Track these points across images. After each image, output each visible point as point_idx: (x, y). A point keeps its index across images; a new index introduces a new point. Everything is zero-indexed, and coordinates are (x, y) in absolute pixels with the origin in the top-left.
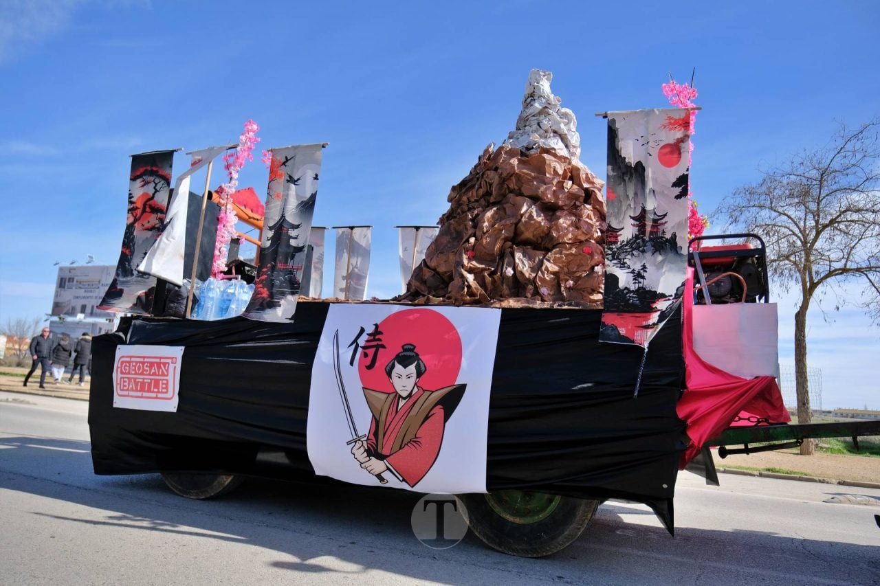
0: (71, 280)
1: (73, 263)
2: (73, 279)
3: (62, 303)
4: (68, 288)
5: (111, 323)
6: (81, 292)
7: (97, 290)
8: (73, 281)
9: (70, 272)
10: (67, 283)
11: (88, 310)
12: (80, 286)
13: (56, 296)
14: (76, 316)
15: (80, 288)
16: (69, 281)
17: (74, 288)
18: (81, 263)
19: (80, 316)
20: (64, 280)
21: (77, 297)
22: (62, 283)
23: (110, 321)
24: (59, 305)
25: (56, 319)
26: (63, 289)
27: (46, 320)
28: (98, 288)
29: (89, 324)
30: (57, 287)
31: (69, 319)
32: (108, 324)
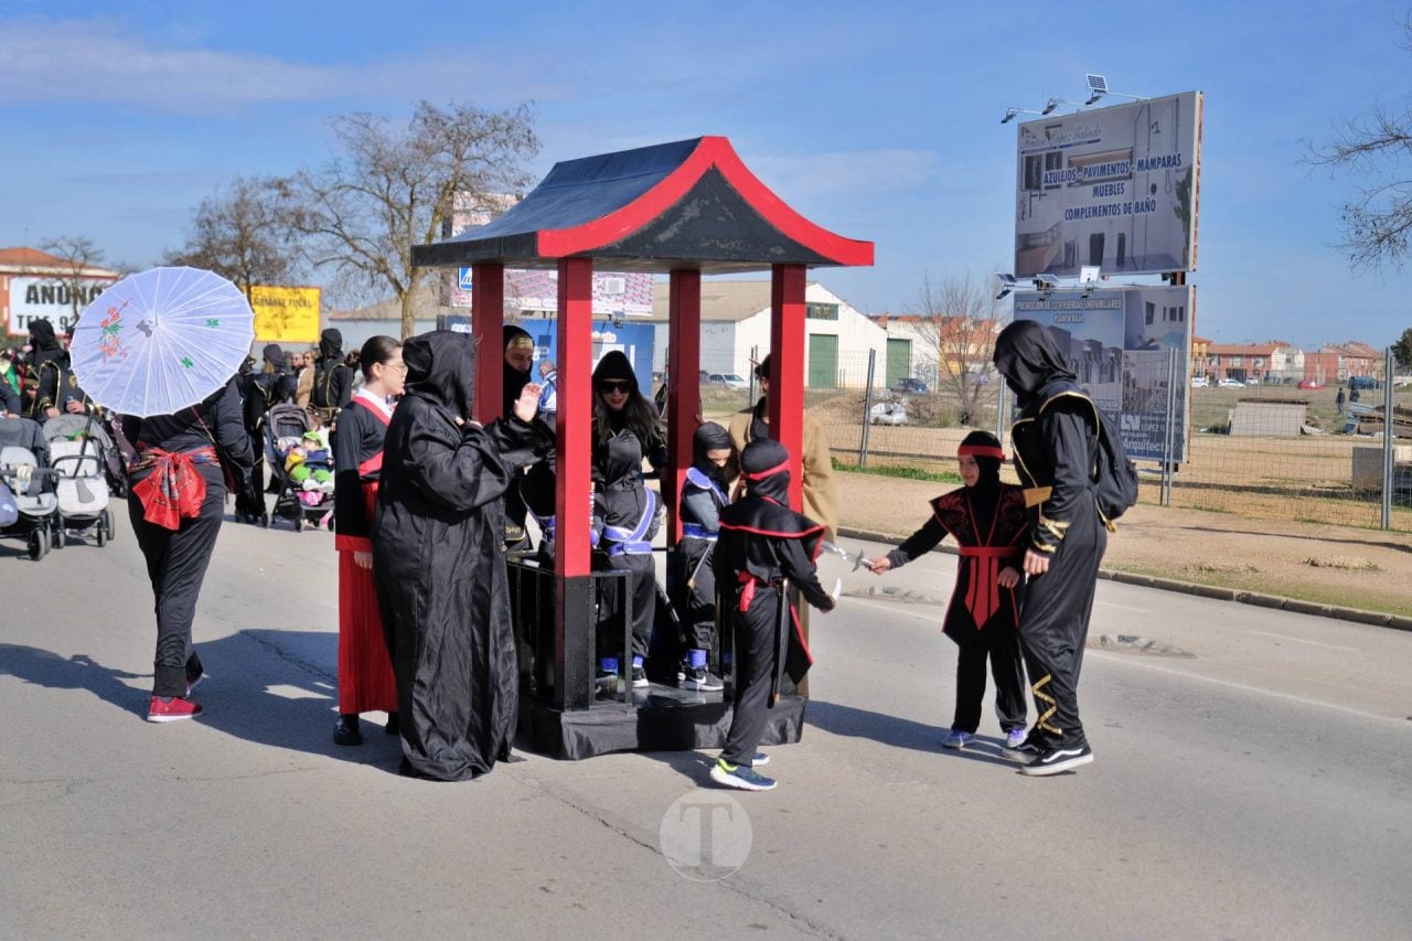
0: (1055, 163)
1: (1051, 108)
2: (1059, 156)
3: (1038, 235)
4: (1047, 188)
5: (1179, 286)
6: (1085, 197)
7: (1127, 184)
8: (1059, 166)
9: (1048, 135)
10: (1044, 172)
11: (1110, 251)
12: (1080, 175)
13: (1021, 216)
14: (1077, 273)
15: (1084, 183)
16: (1049, 167)
17: (1064, 184)
18: (1073, 104)
19: (1089, 274)
20: (1035, 163)
21: (1077, 213)
22: (1034, 174)
23: (1174, 283)
24: (1032, 242)
25: (1026, 285)
26: (1034, 193)
27: (1005, 293)
28: (1131, 176)
29: (1115, 294)
30: (1020, 189)
31: (1063, 283)
32: (1168, 291)
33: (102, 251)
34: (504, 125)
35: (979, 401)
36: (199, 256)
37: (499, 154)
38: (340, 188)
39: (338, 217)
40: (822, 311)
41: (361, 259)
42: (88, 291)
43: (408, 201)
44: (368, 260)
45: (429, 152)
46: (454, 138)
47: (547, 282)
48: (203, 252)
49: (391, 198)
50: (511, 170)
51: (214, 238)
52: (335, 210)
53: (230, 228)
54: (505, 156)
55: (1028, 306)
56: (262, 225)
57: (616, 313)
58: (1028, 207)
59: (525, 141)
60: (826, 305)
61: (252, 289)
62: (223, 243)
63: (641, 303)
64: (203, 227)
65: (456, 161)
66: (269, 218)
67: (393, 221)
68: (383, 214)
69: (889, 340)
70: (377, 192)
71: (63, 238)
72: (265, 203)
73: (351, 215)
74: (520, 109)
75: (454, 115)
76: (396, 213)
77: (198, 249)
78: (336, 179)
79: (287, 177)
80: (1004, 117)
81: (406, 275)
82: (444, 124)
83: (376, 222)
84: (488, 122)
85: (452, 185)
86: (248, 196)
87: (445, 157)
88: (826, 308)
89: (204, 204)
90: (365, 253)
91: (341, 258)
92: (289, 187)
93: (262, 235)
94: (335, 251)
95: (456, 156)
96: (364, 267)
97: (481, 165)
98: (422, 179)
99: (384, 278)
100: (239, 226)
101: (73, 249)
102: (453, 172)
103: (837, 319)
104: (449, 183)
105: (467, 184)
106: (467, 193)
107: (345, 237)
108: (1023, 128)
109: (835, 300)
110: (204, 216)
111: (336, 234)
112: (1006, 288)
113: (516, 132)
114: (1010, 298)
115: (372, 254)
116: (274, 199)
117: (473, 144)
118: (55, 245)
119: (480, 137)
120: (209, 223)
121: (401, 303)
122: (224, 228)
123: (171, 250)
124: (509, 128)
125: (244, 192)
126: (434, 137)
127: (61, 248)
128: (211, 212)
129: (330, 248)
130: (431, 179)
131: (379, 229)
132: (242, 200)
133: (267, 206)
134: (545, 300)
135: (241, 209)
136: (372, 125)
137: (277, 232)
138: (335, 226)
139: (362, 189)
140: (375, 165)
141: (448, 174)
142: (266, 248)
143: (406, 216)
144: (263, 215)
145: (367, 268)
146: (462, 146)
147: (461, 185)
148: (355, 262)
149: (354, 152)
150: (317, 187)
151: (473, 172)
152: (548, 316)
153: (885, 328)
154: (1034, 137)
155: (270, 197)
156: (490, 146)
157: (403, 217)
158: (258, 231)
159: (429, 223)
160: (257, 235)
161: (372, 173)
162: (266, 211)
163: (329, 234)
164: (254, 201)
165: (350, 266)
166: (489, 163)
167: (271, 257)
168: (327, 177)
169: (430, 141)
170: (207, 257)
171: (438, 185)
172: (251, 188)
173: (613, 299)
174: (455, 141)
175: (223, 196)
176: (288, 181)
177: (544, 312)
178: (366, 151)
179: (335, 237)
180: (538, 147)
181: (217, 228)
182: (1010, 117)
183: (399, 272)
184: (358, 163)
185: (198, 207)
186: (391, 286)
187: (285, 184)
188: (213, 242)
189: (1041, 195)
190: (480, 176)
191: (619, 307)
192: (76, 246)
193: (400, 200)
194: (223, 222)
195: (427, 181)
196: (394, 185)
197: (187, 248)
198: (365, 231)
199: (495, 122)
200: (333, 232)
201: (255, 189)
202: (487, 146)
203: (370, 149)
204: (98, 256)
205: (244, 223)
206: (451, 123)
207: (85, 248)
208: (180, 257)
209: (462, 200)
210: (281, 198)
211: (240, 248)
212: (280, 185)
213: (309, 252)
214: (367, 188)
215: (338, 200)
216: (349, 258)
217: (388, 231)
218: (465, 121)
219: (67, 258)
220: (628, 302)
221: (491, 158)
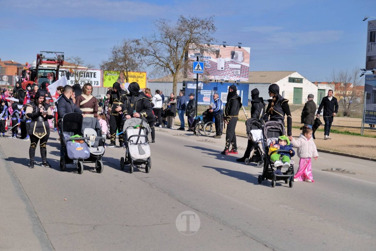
33: (84, 61)
34: (205, 23)
35: (350, 109)
36: (113, 63)
37: (204, 32)
38: (156, 42)
39: (155, 51)
40: (298, 80)
41: (162, 64)
42: (79, 73)
43: (176, 46)
44: (164, 64)
45: (183, 31)
46: (190, 27)
47: (216, 71)
48: (114, 61)
49: (171, 45)
50: (207, 36)
51: (117, 57)
52: (154, 49)
53: (122, 54)
54: (205, 32)
55: (370, 79)
56: (131, 53)
57: (237, 81)
58: (370, 48)
59: (211, 28)
60: (299, 79)
61: (128, 72)
62: (120, 58)
63: (245, 78)
64: (114, 54)
65: (191, 34)
66: (133, 51)
67: (171, 52)
68: (168, 50)
69: (318, 89)
70: (167, 43)
71: (72, 57)
72: (132, 47)
73: (158, 50)
74: (210, 18)
75: (190, 20)
76: (173, 50)
77: (112, 60)
78: (154, 39)
79: (139, 39)
80: (364, 19)
81: (175, 68)
82: (187, 22)
83: (166, 52)
84: (200, 22)
85: (189, 41)
86: (127, 45)
87: (187, 33)
88: (299, 80)
89: (114, 47)
90: (163, 62)
91: (156, 63)
92: (139, 42)
93: (131, 56)
94: (154, 61)
95: (191, 32)
96: (162, 66)
97: (198, 35)
98: (180, 39)
99: (168, 69)
100: (124, 54)
101: (75, 60)
102: (189, 37)
103: (302, 83)
104: (188, 40)
105: (194, 41)
106: (193, 44)
107: (157, 57)
108: (370, 23)
109: (302, 77)
110: (115, 50)
111: (154, 56)
112: (363, 73)
113: (209, 25)
114: (364, 76)
115: (165, 62)
116: (135, 46)
117: (196, 29)
118: (70, 59)
119: (198, 26)
120: (116, 53)
121: (173, 77)
122: (120, 54)
123: (104, 61)
124: (207, 24)
125: (126, 43)
126: (184, 27)
127: (72, 60)
128: (116, 49)
129: (152, 60)
130: (183, 39)
131: (167, 54)
132: (125, 46)
133: (132, 48)
134: (216, 76)
135: (125, 48)
136: (165, 23)
137: (135, 56)
138: (154, 54)
139: (162, 42)
140: (166, 35)
141: (188, 38)
142: (132, 60)
143: (175, 51)
144: (131, 50)
145: (163, 66)
146: (193, 29)
147: (192, 41)
148: (160, 64)
149: (160, 31)
150: (149, 42)
151: (195, 37)
152: (216, 81)
153: (317, 86)
154: (373, 25)
155: (133, 45)
156: (201, 29)
157: (174, 51)
158: (130, 55)
159: (182, 53)
160: (130, 56)
161: (165, 37)
162: (132, 49)
163: (152, 56)
164: (129, 46)
165: (158, 66)
166: (200, 34)
167: (134, 63)
168: (152, 38)
169: (183, 28)
170: (115, 63)
171: (185, 41)
172: (128, 42)
173: (236, 76)
174: (190, 28)
175: (120, 45)
176: (139, 40)
177: (215, 80)
178: (164, 31)
179: (154, 57)
180: (216, 30)
181: (118, 54)
182: (366, 19)
183: (172, 68)
184: (161, 34)
185: (113, 48)
186: (170, 72)
187: (138, 41)
188: (117, 58)
189: (375, 44)
190: (197, 39)
191: (238, 79)
192: (76, 59)
193: (174, 46)
194: (119, 52)
195: (182, 40)
196: (172, 41)
197: (109, 60)
198: (163, 55)
199: (202, 22)
200: (153, 55)
201: (129, 42)
202: (200, 30)
203: (165, 30)
204: (82, 62)
205: (126, 53)
206: (189, 22)
207: (79, 60)
208: (107, 63)
209: (191, 46)
210: (137, 45)
211: (124, 60)
212: (137, 41)
213: (146, 61)
214: (164, 42)
215: (155, 46)
216: (158, 63)
217: (170, 55)
218: (193, 22)
219: (73, 63)
220: (241, 78)
221: (201, 33)
